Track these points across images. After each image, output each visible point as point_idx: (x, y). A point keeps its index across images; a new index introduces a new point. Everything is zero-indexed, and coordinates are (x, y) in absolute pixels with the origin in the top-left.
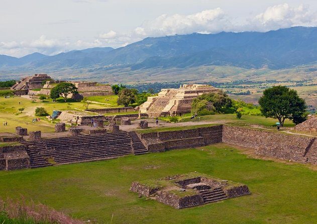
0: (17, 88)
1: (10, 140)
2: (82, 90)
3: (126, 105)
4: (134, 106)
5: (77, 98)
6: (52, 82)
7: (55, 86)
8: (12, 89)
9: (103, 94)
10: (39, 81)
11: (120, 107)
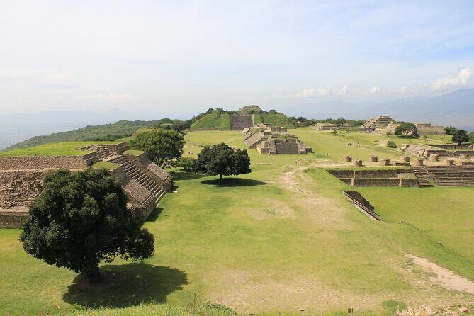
0: (367, 126)
1: (401, 164)
2: (420, 129)
3: (460, 142)
4: (469, 145)
5: (416, 136)
6: (394, 123)
7: (399, 125)
8: (362, 127)
9: (436, 133)
10: (384, 121)
11: (454, 144)
